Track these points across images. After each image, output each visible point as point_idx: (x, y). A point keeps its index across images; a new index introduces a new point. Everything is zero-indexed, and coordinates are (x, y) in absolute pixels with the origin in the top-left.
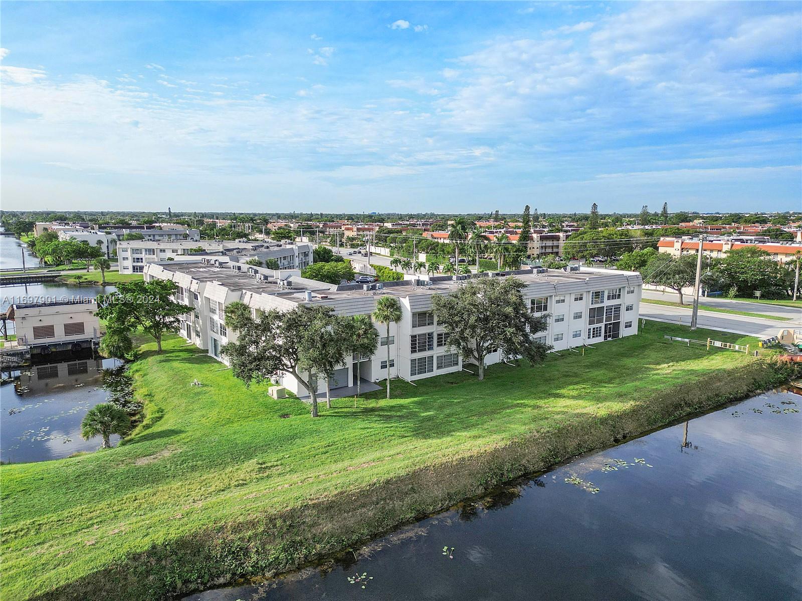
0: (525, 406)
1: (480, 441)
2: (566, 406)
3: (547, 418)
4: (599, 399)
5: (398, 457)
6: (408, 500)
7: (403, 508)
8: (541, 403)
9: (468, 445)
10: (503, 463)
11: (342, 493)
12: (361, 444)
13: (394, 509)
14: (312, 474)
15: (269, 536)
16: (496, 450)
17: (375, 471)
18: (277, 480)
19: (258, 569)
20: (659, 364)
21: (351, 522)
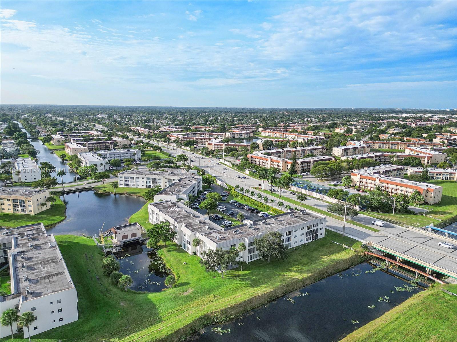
0: (281, 275)
1: (267, 289)
2: (292, 275)
3: (285, 280)
4: (301, 272)
5: (247, 294)
6: (250, 305)
7: (248, 307)
8: (285, 273)
9: (264, 290)
10: (272, 295)
11: (235, 304)
12: (237, 289)
13: (246, 308)
14: (227, 299)
15: (221, 314)
16: (271, 291)
17: (242, 298)
18: (220, 300)
19: (220, 321)
20: (324, 255)
21: (237, 311)
